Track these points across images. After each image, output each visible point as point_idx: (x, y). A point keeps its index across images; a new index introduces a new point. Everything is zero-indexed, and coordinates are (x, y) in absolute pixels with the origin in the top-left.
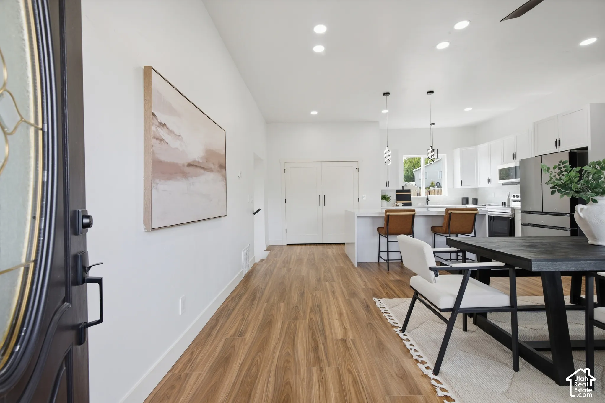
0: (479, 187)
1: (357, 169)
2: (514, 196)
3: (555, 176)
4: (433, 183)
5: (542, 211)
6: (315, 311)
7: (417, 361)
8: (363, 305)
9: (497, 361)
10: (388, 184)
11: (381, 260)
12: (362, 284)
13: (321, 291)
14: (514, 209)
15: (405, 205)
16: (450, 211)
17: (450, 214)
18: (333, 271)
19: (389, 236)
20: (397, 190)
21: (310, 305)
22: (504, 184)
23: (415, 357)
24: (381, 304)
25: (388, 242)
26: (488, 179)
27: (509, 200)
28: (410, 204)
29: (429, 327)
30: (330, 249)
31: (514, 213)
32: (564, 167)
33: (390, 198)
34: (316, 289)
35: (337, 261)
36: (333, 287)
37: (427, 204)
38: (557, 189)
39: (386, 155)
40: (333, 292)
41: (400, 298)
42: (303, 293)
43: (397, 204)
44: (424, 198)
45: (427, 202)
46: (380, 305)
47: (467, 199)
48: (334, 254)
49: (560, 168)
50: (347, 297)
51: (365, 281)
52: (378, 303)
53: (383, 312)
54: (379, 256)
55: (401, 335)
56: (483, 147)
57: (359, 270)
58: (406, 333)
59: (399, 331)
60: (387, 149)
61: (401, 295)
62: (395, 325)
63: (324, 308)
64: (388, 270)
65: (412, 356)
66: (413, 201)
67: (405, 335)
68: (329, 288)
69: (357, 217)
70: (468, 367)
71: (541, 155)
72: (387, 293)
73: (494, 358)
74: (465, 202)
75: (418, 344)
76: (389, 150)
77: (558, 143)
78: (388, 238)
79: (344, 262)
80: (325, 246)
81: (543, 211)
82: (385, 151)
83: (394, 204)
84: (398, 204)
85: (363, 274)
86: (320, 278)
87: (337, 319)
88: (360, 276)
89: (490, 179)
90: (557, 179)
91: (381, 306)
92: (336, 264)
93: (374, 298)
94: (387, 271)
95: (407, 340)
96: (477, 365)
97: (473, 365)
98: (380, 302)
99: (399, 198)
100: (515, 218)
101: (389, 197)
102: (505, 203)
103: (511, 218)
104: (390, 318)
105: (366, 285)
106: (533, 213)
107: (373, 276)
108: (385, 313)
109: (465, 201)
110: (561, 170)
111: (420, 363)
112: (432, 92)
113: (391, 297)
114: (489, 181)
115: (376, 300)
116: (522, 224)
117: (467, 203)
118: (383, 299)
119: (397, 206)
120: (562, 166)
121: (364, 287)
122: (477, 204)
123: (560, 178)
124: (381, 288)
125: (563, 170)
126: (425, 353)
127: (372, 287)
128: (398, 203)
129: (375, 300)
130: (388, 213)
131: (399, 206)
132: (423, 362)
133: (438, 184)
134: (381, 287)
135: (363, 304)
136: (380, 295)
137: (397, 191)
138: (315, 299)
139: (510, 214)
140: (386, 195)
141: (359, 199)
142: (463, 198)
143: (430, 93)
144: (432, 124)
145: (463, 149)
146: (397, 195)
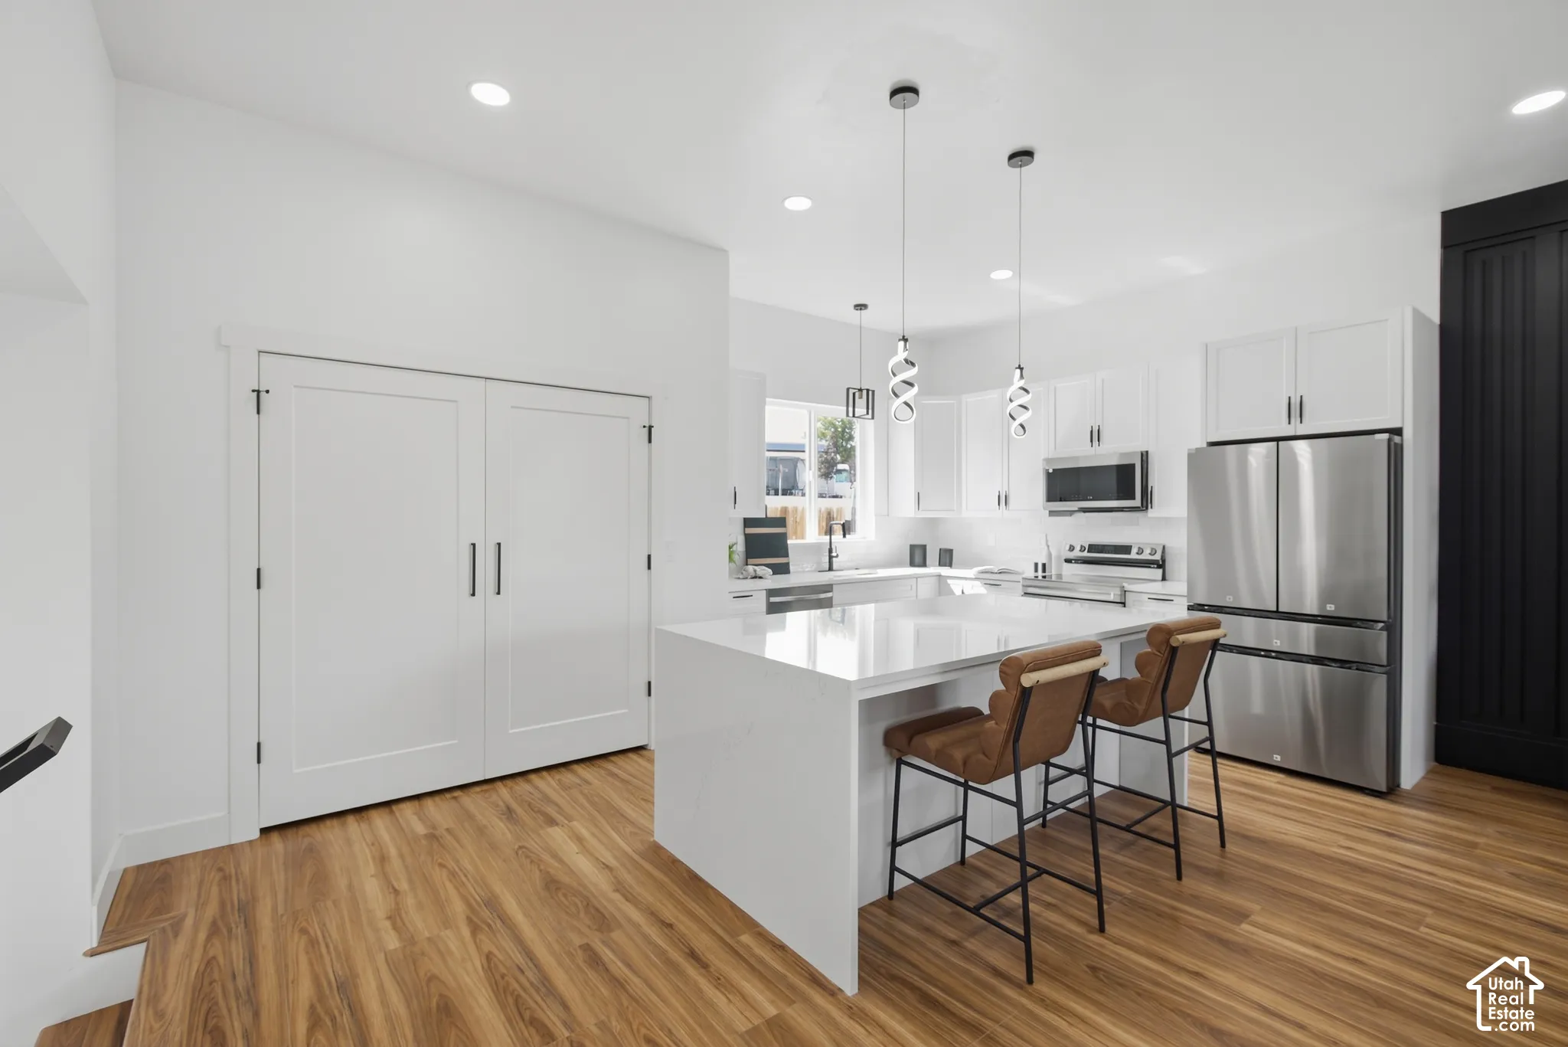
0: (965, 517)
1: (646, 429)
2: (1072, 548)
5: (1275, 609)
17: (1175, 649)
20: (745, 520)
26: (997, 496)
28: (786, 568)
43: (753, 571)
45: (831, 560)
47: (925, 548)
54: (893, 869)
56: (981, 402)
66: (794, 560)
74: (918, 559)
77: (1296, 410)
81: (1280, 610)
83: (746, 570)
84: (758, 570)
89: (1006, 496)
99: (753, 547)
102: (1044, 565)
109: (919, 555)
114: (1004, 500)
117: (925, 562)
119: (755, 577)
122: (951, 565)
128: (756, 565)
131: (761, 578)
137: (748, 522)
141: (649, 557)
142: (911, 545)
143: (1019, 158)
144: (861, 307)
145: (924, 402)
146: (748, 538)
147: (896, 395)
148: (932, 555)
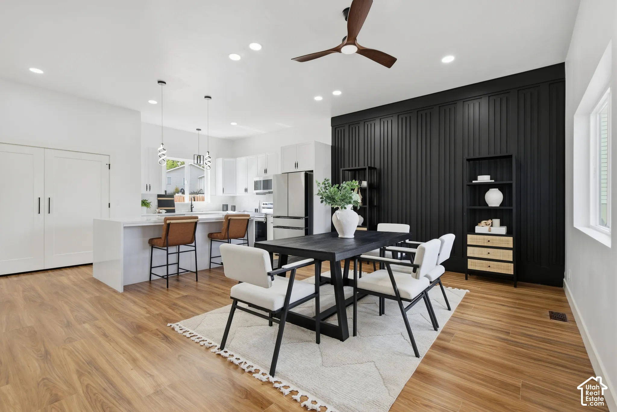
0: (238, 195)
1: (108, 165)
2: (264, 204)
3: (322, 190)
4: (178, 189)
5: (287, 216)
6: (89, 373)
7: (250, 372)
8: (159, 338)
9: (305, 342)
10: (148, 188)
11: (154, 277)
12: (143, 312)
13: (82, 341)
14: (267, 215)
15: (168, 211)
16: (230, 217)
17: (229, 220)
18: (87, 306)
19: (169, 247)
21: (72, 366)
22: (257, 194)
23: (247, 370)
24: (181, 328)
25: (168, 254)
26: (245, 189)
27: (260, 207)
28: (173, 211)
29: (241, 334)
30: (62, 276)
31: (266, 218)
32: (328, 184)
33: (151, 203)
34: (70, 340)
35: (86, 291)
36: (100, 328)
37: (192, 211)
38: (324, 199)
39: (160, 154)
40: (105, 335)
41: (198, 314)
42: (47, 353)
43: (159, 211)
44: (187, 204)
45: (192, 208)
46: (180, 330)
47: (227, 206)
48: (74, 281)
49: (325, 184)
50: (131, 335)
51: (145, 308)
52: (177, 329)
53: (189, 336)
54: (151, 273)
55: (222, 352)
56: (241, 161)
57: (128, 295)
58: (225, 349)
59: (218, 350)
60: (161, 147)
61: (197, 311)
62: (211, 345)
63: (102, 362)
64: (168, 287)
65: (244, 370)
66: (176, 208)
67: (226, 352)
68: (93, 331)
69: (124, 227)
70: (290, 356)
71: (288, 173)
72: (180, 314)
73: (302, 341)
74: (225, 209)
75: (243, 356)
76: (164, 149)
77: (296, 165)
78: (167, 250)
79: (97, 290)
80: (51, 273)
81: (289, 216)
82: (159, 149)
83: (156, 211)
84: (161, 211)
85: (136, 300)
86: (68, 322)
87: (132, 369)
88: (135, 302)
89: (247, 189)
90: (323, 192)
91: (183, 331)
92: (87, 296)
93: (169, 325)
94: (166, 289)
95: (230, 356)
96: (295, 352)
97: (292, 353)
98: (179, 326)
99: (161, 204)
100: (267, 222)
101: (148, 203)
102: (257, 209)
103: (264, 222)
104: (200, 340)
105: (148, 312)
106: (281, 217)
107: (152, 299)
108: (191, 336)
109: (225, 207)
110: (326, 185)
111: (254, 373)
112: (210, 97)
113: (188, 317)
114: (246, 190)
115: (174, 325)
116: (274, 227)
117: (227, 210)
118: (181, 321)
119: (159, 213)
120: (326, 183)
121: (148, 315)
122: (235, 211)
123: (325, 191)
124: (170, 310)
125: (327, 185)
126: (254, 362)
127: (159, 313)
128: (161, 209)
129: (172, 326)
130: (168, 222)
131: (161, 213)
132: (257, 371)
133: (182, 191)
134: (170, 308)
135: (159, 336)
136: (174, 318)
137: (159, 196)
138: (77, 354)
139: (264, 219)
140: (146, 200)
141: (109, 204)
142: (223, 205)
143: (207, 98)
144: (199, 130)
145: (225, 160)
146: (159, 201)
147: (160, 157)
148: (229, 208)
